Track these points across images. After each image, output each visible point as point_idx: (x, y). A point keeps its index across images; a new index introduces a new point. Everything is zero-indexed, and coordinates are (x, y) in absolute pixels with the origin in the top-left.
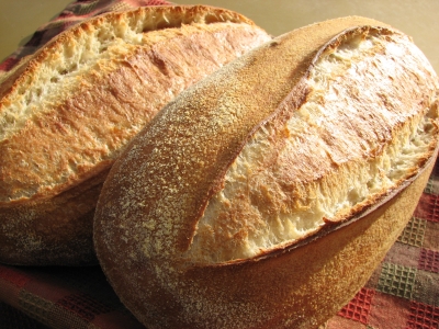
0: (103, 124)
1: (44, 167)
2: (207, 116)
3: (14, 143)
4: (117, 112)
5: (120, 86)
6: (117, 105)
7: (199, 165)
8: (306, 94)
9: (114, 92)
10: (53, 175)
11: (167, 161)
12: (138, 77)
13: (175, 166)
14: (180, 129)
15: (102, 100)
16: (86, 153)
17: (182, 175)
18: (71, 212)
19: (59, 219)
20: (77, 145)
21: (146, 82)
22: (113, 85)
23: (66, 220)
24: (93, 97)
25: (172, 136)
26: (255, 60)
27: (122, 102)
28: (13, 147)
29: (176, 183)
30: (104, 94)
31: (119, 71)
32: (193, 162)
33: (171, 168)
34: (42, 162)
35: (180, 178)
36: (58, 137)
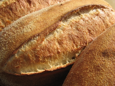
0: (5, 19)
4: (11, 16)
6: (11, 13)
7: (13, 43)
8: (56, 27)
9: (11, 9)
11: (6, 39)
12: (20, 6)
13: (7, 42)
15: (7, 11)
17: (8, 45)
21: (22, 7)
22: (11, 7)
24: (5, 10)
26: (51, 9)
27: (13, 13)
29: (6, 47)
30: (8, 9)
31: (15, 3)
32: (12, 42)
33: (6, 42)
35: (7, 46)
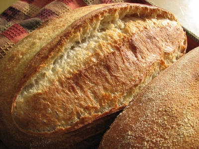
1: (61, 115)
2: (177, 125)
3: (45, 96)
5: (112, 64)
10: (66, 120)
14: (161, 131)
16: (87, 109)
18: (71, 141)
19: (63, 144)
20: (82, 103)
23: (68, 145)
25: (156, 135)
28: (44, 99)
34: (60, 111)
36: (72, 95)
